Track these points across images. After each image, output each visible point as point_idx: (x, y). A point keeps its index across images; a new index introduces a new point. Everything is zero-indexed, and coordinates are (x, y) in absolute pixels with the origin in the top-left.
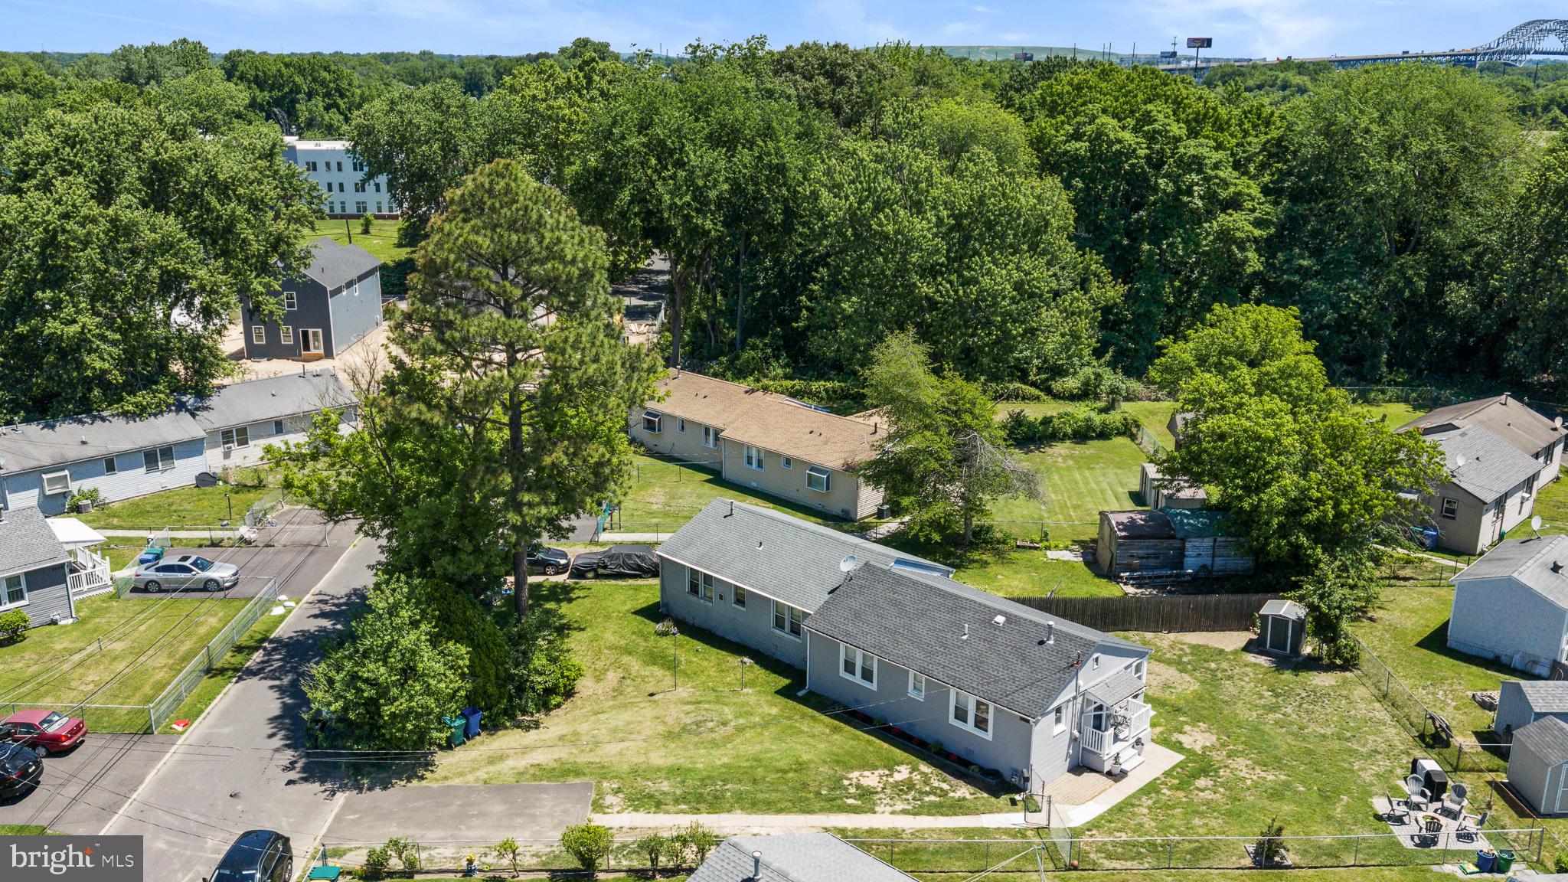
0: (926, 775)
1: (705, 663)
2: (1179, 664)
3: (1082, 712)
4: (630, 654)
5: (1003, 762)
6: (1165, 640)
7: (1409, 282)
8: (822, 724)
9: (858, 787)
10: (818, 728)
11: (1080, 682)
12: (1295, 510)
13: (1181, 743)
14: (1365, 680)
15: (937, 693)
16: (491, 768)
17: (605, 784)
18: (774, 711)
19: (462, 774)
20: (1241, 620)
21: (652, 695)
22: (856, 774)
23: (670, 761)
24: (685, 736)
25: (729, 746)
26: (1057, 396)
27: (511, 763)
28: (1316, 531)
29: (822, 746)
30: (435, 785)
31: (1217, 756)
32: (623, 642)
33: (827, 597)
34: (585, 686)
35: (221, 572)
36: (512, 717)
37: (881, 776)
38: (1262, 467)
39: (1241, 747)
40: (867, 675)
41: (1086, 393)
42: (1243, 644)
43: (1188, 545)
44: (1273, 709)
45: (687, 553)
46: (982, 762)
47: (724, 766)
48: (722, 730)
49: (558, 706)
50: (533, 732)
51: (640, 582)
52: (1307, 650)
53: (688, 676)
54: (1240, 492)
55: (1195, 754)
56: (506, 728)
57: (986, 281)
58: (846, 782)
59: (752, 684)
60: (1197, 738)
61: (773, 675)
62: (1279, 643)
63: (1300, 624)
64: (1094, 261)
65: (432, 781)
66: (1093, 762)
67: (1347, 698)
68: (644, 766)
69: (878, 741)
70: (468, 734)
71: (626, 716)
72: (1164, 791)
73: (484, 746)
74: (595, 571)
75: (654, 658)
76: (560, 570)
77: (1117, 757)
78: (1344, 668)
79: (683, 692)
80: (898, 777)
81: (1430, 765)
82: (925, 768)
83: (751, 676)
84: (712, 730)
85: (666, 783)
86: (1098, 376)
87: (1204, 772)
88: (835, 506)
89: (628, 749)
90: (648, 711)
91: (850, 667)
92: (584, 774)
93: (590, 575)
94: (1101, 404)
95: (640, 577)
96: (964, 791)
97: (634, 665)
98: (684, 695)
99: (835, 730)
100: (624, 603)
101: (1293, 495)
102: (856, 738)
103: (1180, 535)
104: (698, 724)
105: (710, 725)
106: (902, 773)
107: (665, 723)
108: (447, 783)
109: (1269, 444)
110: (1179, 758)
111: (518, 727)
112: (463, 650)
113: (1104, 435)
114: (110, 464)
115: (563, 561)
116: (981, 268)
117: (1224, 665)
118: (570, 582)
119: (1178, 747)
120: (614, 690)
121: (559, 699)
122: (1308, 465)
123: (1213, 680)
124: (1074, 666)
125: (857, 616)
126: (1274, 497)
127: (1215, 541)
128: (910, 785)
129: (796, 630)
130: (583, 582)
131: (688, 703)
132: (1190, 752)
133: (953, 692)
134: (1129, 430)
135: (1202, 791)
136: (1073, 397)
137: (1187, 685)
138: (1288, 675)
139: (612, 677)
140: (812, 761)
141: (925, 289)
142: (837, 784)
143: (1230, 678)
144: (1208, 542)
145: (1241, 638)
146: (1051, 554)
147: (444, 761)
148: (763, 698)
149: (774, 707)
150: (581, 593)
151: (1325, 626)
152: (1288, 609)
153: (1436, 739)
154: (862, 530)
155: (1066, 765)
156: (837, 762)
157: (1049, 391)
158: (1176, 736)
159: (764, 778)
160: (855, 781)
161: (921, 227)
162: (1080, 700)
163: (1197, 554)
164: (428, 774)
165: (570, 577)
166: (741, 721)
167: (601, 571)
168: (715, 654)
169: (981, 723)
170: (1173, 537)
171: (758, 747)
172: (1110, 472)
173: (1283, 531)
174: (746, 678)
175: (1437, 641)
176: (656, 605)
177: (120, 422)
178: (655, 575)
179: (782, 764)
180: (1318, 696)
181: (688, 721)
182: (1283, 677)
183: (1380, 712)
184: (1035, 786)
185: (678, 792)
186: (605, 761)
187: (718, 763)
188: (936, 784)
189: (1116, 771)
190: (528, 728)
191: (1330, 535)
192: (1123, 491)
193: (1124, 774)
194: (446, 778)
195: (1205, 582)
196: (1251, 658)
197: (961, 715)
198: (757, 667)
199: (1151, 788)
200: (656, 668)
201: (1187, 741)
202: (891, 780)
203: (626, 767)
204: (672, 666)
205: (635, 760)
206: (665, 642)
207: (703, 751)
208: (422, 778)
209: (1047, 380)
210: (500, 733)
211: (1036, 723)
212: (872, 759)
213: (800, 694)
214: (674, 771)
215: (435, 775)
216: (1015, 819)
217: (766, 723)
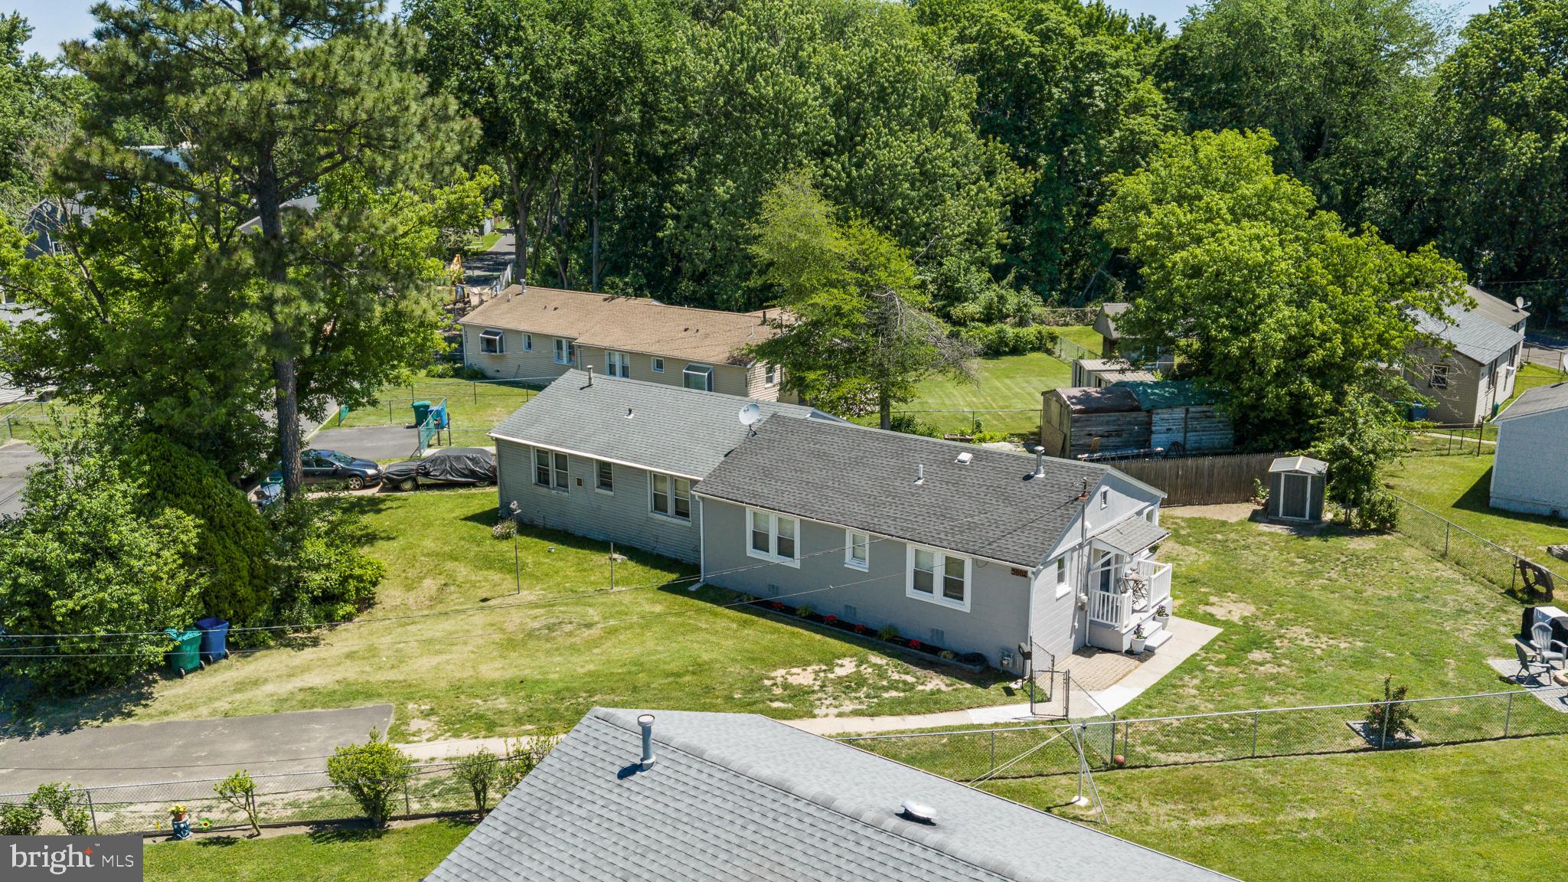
0: (880, 667)
1: (561, 564)
3: (1089, 570)
4: (456, 559)
5: (988, 641)
8: (726, 619)
9: (786, 686)
10: (721, 624)
11: (1087, 524)
12: (1297, 350)
13: (1212, 615)
14: (1410, 541)
15: (887, 554)
16: (238, 696)
17: (411, 706)
18: (658, 609)
19: (191, 707)
20: (1241, 492)
21: (485, 600)
22: (780, 673)
23: (510, 674)
24: (532, 644)
25: (596, 651)
26: (958, 323)
27: (269, 688)
28: (1321, 374)
29: (729, 643)
30: (146, 723)
31: (1267, 626)
32: (447, 548)
33: (722, 458)
34: (388, 594)
36: (279, 635)
37: (816, 673)
38: (1252, 301)
39: (1291, 616)
40: (785, 548)
41: (992, 315)
42: (1248, 515)
43: (1155, 418)
44: (1311, 575)
45: (532, 431)
46: (955, 647)
47: (590, 674)
48: (586, 633)
49: (348, 618)
50: (307, 650)
51: (473, 491)
52: (1328, 516)
53: (537, 578)
54: (1226, 334)
55: (1234, 625)
56: (269, 647)
57: (883, 155)
58: (767, 683)
59: (626, 581)
60: (1234, 610)
61: (654, 572)
62: (1295, 509)
63: (1320, 480)
64: (999, 149)
65: (143, 718)
66: (1104, 638)
67: (1398, 559)
68: (471, 681)
69: (806, 633)
70: (207, 657)
71: (447, 625)
72: (1211, 667)
73: (232, 671)
74: (414, 480)
75: (487, 563)
76: (367, 483)
77: (1138, 631)
78: (1379, 532)
79: (527, 595)
80: (839, 672)
81: (1554, 612)
82: (877, 659)
83: (625, 573)
84: (570, 634)
85: (503, 700)
86: (1001, 298)
87: (1256, 643)
89: (448, 662)
90: (479, 619)
91: (760, 541)
92: (380, 695)
93: (408, 485)
95: (474, 485)
96: (936, 682)
97: (463, 571)
98: (532, 598)
99: (744, 624)
100: (452, 511)
101: (1294, 330)
102: (776, 631)
103: (1146, 406)
104: (550, 628)
105: (568, 628)
106: (847, 667)
107: (502, 630)
108: (166, 719)
109: (1258, 272)
110: (1215, 631)
111: (286, 646)
112: (189, 521)
113: (1018, 350)
115: (371, 472)
116: (877, 141)
117: (1233, 536)
118: (382, 495)
119: (1210, 620)
120: (431, 599)
121: (349, 608)
123: (1226, 551)
124: (1078, 500)
125: (766, 473)
127: (1187, 411)
128: (860, 681)
129: (682, 512)
130: (398, 494)
131: (537, 606)
132: (1226, 624)
133: (911, 549)
135: (1262, 664)
137: (1196, 557)
138: (1314, 542)
139: (430, 585)
140: (717, 661)
142: (754, 685)
143: (1247, 547)
144: (1179, 413)
145: (1245, 510)
147: (166, 692)
148: (641, 597)
149: (658, 605)
150: (394, 504)
151: (1352, 480)
152: (1303, 464)
155: (1070, 644)
156: (753, 660)
157: (948, 318)
158: (1202, 609)
159: (648, 685)
160: (779, 680)
162: (1087, 549)
163: (1168, 428)
164: (139, 710)
165: (381, 490)
166: (612, 622)
167: (421, 480)
168: (572, 554)
169: (954, 588)
170: (1137, 409)
171: (638, 650)
173: (1284, 378)
174: (617, 576)
175: (1477, 503)
176: (495, 510)
178: (493, 483)
179: (673, 667)
180: (1363, 561)
181: (536, 625)
182: (1310, 543)
183: (1446, 571)
184: (1038, 662)
185: (521, 709)
186: (413, 678)
187: (581, 671)
188: (896, 676)
189: (1139, 648)
190: (302, 646)
193: (1150, 652)
194: (166, 713)
196: (1263, 527)
197: (923, 581)
198: (631, 564)
199: (1191, 666)
200: (491, 572)
201: (1219, 613)
202: (831, 676)
203: (443, 684)
204: (515, 569)
205: (458, 675)
206: (505, 546)
207: (557, 659)
208: (130, 715)
209: (944, 306)
210: (258, 654)
211: (1035, 574)
212: (799, 652)
213: (693, 588)
214: (515, 684)
215: (149, 711)
216: (1018, 711)
217: (648, 622)
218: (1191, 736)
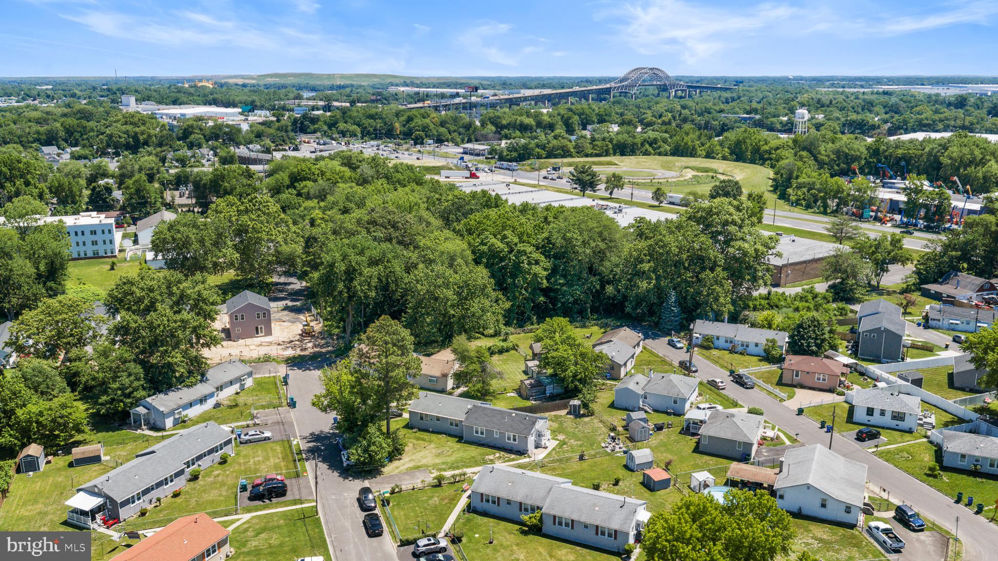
1: (433, 438)
2: (551, 420)
3: (536, 435)
4: (411, 438)
5: (521, 448)
6: (547, 414)
7: (594, 287)
8: (473, 447)
9: (489, 459)
10: (472, 449)
11: (536, 427)
12: (575, 376)
14: (596, 418)
15: (502, 435)
16: (398, 469)
17: (430, 469)
19: (392, 472)
20: (564, 407)
21: (424, 447)
22: (487, 456)
23: (441, 461)
24: (440, 455)
25: (453, 456)
26: (486, 336)
27: (402, 467)
28: (580, 380)
29: (475, 452)
30: (387, 475)
31: (567, 440)
32: (406, 436)
33: (465, 415)
35: (267, 434)
36: (396, 458)
37: (493, 456)
38: (565, 365)
39: (571, 437)
40: (482, 433)
41: (496, 334)
42: (566, 413)
43: (546, 387)
44: (576, 427)
45: (418, 409)
46: (516, 450)
47: (455, 460)
48: (449, 453)
49: (403, 454)
50: (401, 460)
52: (582, 412)
53: (431, 441)
54: (560, 372)
55: (562, 440)
59: (449, 441)
60: (561, 437)
61: (453, 438)
62: (575, 412)
63: (579, 406)
64: (499, 293)
66: (540, 445)
67: (593, 423)
68: (435, 463)
69: (488, 449)
70: (388, 463)
71: (422, 453)
72: (557, 449)
73: (393, 465)
75: (418, 439)
77: (545, 444)
78: (591, 415)
79: (433, 445)
80: (497, 456)
81: (612, 434)
82: (502, 453)
83: (448, 439)
84: (446, 453)
85: (443, 466)
86: (499, 328)
87: (564, 444)
88: (439, 387)
89: (428, 460)
90: (426, 451)
91: (477, 432)
92: (422, 467)
94: (501, 338)
96: (513, 456)
97: (414, 441)
99: (477, 448)
101: (574, 372)
102: (483, 449)
103: (544, 385)
104: (442, 452)
107: (433, 453)
108: (390, 474)
109: (566, 359)
110: (558, 442)
111: (398, 460)
113: (507, 351)
114: (191, 405)
117: (562, 419)
119: (557, 440)
120: (414, 448)
121: (402, 452)
122: (576, 364)
123: (561, 423)
124: (534, 423)
125: (475, 419)
126: (569, 373)
127: (554, 385)
128: (501, 457)
129: (457, 425)
131: (435, 448)
132: (560, 440)
133: (506, 434)
134: (515, 348)
135: (565, 448)
136: (492, 336)
137: (555, 425)
139: (411, 445)
140: (475, 455)
141: (452, 312)
142: (484, 459)
143: (565, 422)
144: (552, 386)
145: (565, 411)
146: (509, 395)
147: (384, 470)
148: (454, 444)
149: (459, 445)
151: (585, 405)
152: (576, 402)
153: (613, 429)
154: (450, 394)
155: (534, 447)
156: (481, 454)
157: (483, 334)
158: (556, 437)
159: (466, 461)
160: (487, 458)
161: (450, 293)
162: (536, 431)
163: (549, 390)
166: (452, 450)
168: (434, 436)
169: (514, 440)
170: (542, 386)
171: (460, 455)
172: (514, 364)
173: (572, 382)
174: (446, 440)
175: (612, 406)
176: (407, 425)
177: (185, 389)
179: (469, 457)
180: (586, 423)
181: (439, 452)
182: (577, 420)
183: (601, 425)
184: (529, 452)
185: (448, 467)
186: (425, 463)
187: (453, 459)
188: (506, 456)
189: (545, 447)
191: (583, 381)
192: (520, 371)
193: (547, 447)
195: (553, 398)
196: (569, 416)
197: (509, 439)
198: (448, 437)
199: (554, 449)
200: (420, 441)
201: (559, 438)
203: (431, 464)
204: (424, 440)
205: (432, 462)
206: (417, 434)
207: (447, 458)
208: (383, 474)
209: (482, 330)
210: (395, 462)
211: (528, 437)
212: (489, 453)
213: (463, 441)
214: (443, 463)
215: (386, 473)
216: (527, 460)
217: (459, 450)
218: (553, 461)
